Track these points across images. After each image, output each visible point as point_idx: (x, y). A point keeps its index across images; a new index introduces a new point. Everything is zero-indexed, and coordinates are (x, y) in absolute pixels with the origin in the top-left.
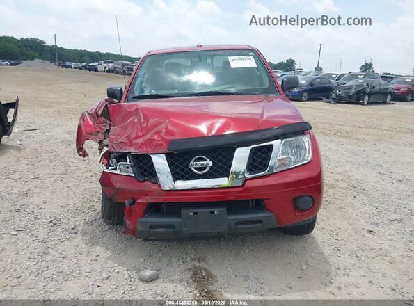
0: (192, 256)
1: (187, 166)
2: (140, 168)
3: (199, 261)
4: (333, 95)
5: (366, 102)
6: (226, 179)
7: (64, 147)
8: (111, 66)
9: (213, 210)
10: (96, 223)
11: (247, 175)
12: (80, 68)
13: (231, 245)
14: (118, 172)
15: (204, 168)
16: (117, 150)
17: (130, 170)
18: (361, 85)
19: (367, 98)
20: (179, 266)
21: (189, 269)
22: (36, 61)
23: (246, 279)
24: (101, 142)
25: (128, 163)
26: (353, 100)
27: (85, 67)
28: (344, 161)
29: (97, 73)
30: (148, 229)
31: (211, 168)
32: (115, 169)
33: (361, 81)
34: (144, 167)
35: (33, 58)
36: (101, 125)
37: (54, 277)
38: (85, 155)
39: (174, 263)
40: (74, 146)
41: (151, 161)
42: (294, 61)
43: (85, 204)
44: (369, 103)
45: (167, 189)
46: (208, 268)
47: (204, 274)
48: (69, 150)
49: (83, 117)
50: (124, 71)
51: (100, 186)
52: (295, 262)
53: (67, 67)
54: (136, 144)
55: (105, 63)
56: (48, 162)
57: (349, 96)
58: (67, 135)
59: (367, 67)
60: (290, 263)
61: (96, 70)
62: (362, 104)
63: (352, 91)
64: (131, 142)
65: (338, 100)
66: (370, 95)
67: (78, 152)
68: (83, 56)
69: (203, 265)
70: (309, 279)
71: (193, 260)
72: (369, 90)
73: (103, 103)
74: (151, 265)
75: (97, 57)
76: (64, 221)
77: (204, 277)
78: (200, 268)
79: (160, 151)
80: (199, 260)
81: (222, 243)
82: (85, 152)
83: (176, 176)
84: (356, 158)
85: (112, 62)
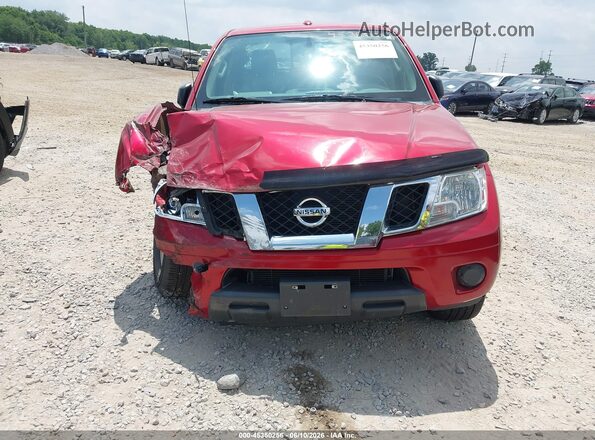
0: (293, 349)
1: (291, 213)
2: (216, 214)
3: (303, 358)
4: (494, 109)
5: (542, 120)
6: (352, 235)
7: (96, 174)
8: (165, 55)
9: (329, 283)
10: (146, 294)
11: (385, 231)
12: (120, 58)
13: (351, 333)
14: (181, 218)
15: (317, 219)
16: (180, 184)
17: (200, 215)
18: (536, 94)
19: (544, 113)
20: (273, 364)
21: (289, 370)
22: (55, 46)
23: (376, 387)
24: (154, 172)
25: (198, 205)
26: (523, 117)
27: (127, 57)
28: (514, 208)
29: (144, 65)
30: (227, 308)
31: (329, 217)
32: (178, 214)
33: (537, 88)
34: (222, 213)
35: (51, 41)
36: (156, 144)
37: (84, 377)
38: (129, 190)
39: (266, 361)
40: (112, 175)
41: (233, 204)
42: (434, 56)
43: (128, 264)
44: (548, 122)
45: (259, 248)
46: (317, 369)
47: (312, 379)
48: (105, 180)
49: (128, 129)
50: (185, 64)
51: (151, 236)
52: (449, 364)
53: (102, 55)
54: (210, 177)
55: (156, 51)
56: (73, 198)
57: (519, 110)
58: (101, 158)
59: (543, 68)
60: (442, 365)
61: (143, 61)
62: (537, 123)
63: (524, 103)
64: (201, 172)
65: (500, 116)
66: (549, 109)
67: (118, 183)
68: (123, 40)
69: (309, 363)
70: (471, 390)
71: (294, 355)
72: (547, 102)
73: (159, 110)
74: (231, 362)
75: (144, 41)
76: (97, 289)
77: (311, 384)
78: (305, 369)
79: (250, 188)
80: (303, 355)
81: (337, 330)
82: (129, 185)
83: (273, 229)
84: (531, 203)
85: (167, 50)
